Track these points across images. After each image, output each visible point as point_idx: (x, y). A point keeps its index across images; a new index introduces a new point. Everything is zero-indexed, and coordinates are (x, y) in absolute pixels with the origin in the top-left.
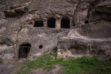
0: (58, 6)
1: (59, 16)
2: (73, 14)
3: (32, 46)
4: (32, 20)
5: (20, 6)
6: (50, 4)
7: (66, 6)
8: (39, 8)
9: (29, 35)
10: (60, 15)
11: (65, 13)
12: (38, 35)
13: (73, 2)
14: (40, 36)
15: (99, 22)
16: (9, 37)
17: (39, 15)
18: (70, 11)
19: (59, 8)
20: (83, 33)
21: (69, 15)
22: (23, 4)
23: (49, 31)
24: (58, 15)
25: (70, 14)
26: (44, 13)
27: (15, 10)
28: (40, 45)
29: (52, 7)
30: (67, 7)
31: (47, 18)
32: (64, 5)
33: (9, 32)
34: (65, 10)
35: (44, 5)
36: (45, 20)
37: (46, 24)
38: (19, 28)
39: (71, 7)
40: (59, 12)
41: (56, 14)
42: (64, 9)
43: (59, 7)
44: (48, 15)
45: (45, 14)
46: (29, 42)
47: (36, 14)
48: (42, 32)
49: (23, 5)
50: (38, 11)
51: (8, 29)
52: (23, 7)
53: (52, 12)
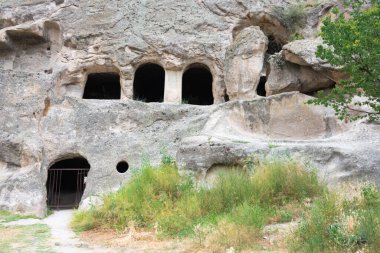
0: (172, 24)
1: (177, 62)
2: (221, 55)
3: (94, 165)
4: (76, 72)
5: (30, 17)
6: (142, 12)
7: (199, 25)
8: (103, 26)
9: (77, 129)
10: (178, 56)
11: (198, 52)
12: (110, 128)
13: (223, 10)
14: (117, 130)
15: (288, 96)
16: (14, 139)
17: (105, 53)
18: (212, 46)
19: (176, 31)
20: (249, 123)
21: (211, 59)
22: (40, 7)
23: (144, 113)
24: (172, 57)
25: (213, 55)
26: (122, 49)
27: (8, 32)
28: (120, 160)
29: (151, 25)
30: (204, 30)
31: (133, 65)
32: (194, 19)
33: (9, 119)
34: (195, 42)
35: (119, 16)
36: (127, 73)
37: (132, 87)
38: (42, 105)
39: (215, 30)
40: (174, 45)
41: (166, 52)
42: (192, 38)
43: (177, 27)
44: (136, 56)
45: (128, 50)
46: (81, 153)
47: (91, 49)
48: (123, 120)
49: (41, 13)
50: (99, 39)
51: (6, 108)
52: (40, 22)
53: (151, 44)
